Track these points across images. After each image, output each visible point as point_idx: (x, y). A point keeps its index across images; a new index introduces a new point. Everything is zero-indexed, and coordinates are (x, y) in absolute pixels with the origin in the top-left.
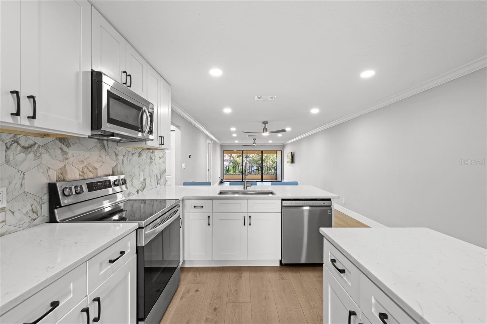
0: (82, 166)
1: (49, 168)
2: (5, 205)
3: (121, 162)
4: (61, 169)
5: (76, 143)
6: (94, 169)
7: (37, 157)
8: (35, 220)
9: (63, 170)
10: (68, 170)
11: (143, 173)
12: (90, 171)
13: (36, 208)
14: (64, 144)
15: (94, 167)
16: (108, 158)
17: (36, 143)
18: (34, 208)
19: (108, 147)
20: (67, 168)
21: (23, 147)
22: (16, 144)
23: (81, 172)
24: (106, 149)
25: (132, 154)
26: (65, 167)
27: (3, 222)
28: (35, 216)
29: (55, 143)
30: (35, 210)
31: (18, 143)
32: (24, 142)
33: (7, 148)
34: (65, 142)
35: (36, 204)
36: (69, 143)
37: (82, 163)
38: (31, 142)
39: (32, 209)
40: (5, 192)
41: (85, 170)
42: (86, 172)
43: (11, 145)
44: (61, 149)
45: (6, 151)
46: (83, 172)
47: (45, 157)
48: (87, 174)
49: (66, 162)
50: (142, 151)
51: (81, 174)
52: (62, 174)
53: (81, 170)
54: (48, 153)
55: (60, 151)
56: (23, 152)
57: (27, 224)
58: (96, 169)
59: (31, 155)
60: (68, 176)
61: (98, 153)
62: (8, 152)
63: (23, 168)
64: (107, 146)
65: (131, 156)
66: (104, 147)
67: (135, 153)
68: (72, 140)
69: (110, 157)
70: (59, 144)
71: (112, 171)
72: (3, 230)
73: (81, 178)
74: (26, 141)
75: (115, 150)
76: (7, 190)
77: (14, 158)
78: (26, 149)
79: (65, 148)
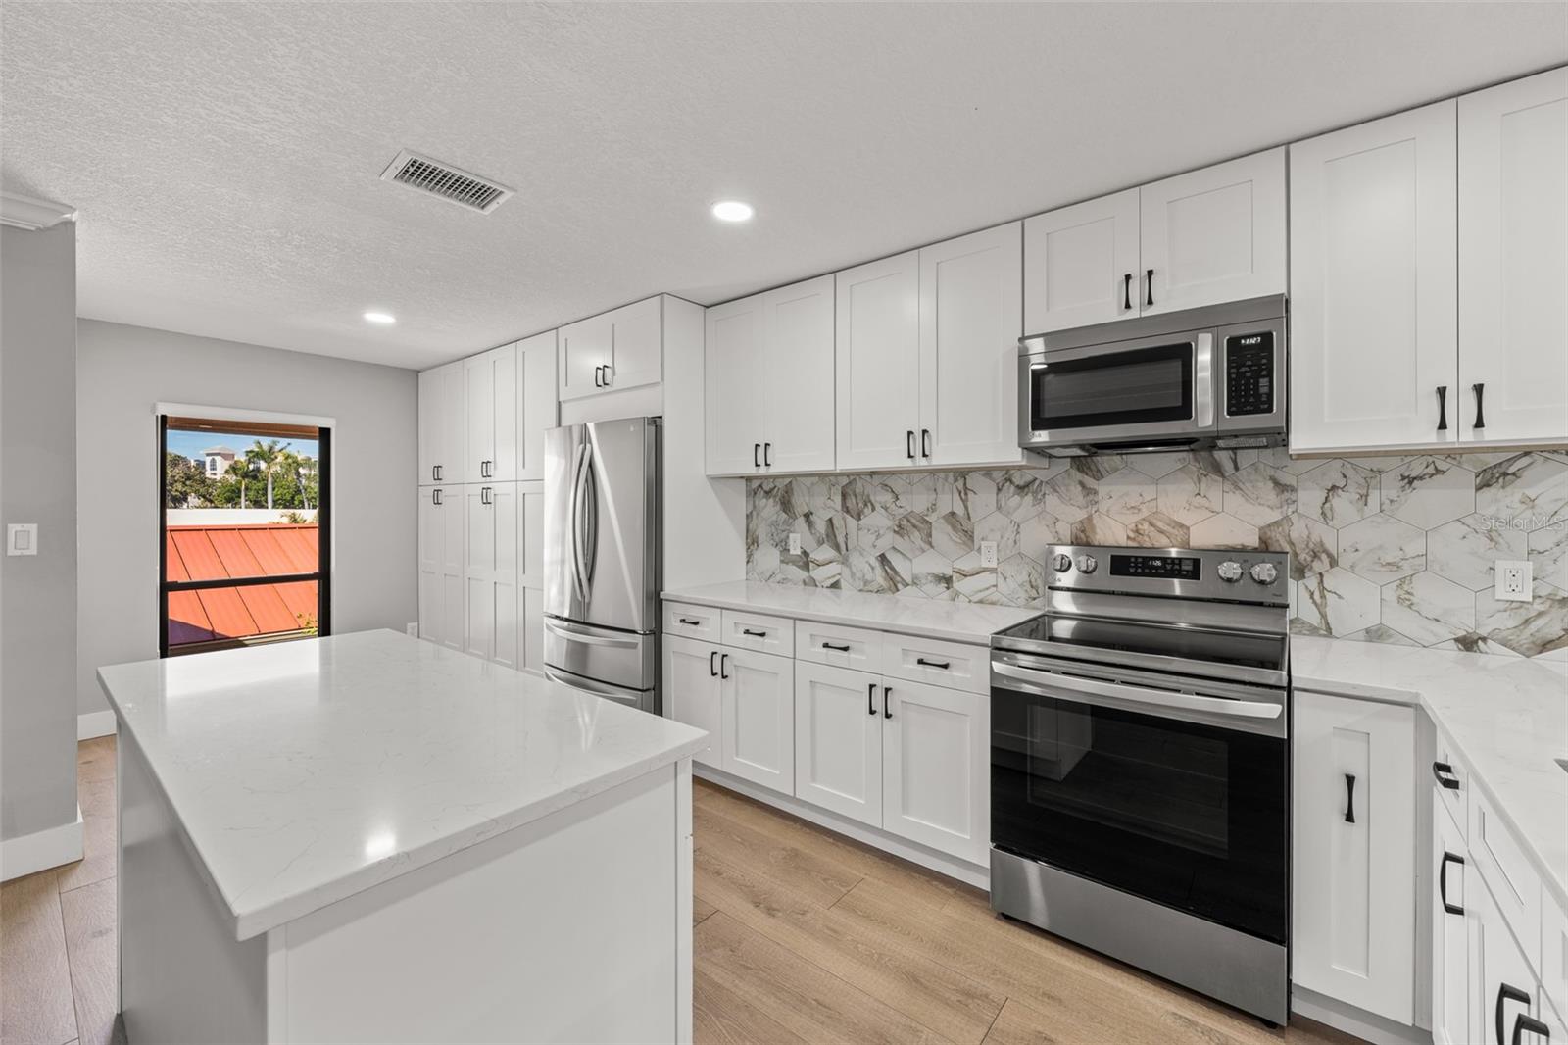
0: (1136, 518)
1: (1057, 520)
2: (995, 566)
3: (1316, 513)
4: (1081, 521)
5: (1117, 469)
6: (1174, 528)
7: (1039, 500)
8: (1034, 599)
9: (1085, 526)
10: (1097, 526)
11: (1531, 563)
12: (1162, 532)
13: (1036, 580)
14: (1087, 474)
15: (1176, 522)
16: (1234, 500)
17: (1035, 479)
18: (1033, 580)
19: (1236, 468)
20: (1095, 516)
21: (1018, 487)
22: (1008, 483)
23: (1132, 531)
24: (1227, 475)
25: (1403, 478)
26: (1090, 518)
27: (994, 586)
28: (1033, 593)
29: (1069, 475)
30: (1034, 584)
31: (1012, 482)
32: (1018, 480)
34: (1091, 470)
35: (1035, 575)
36: (1098, 471)
37: (1136, 511)
38: (1029, 478)
39: (1030, 582)
40: (995, 548)
41: (1145, 526)
42: (1146, 533)
43: (1003, 485)
44: (1082, 484)
45: (997, 494)
46: (1137, 531)
48: (1149, 538)
49: (1094, 509)
50: (1525, 461)
52: (1082, 532)
53: (1132, 527)
54: (1056, 494)
55: (1079, 488)
56: (1018, 494)
57: (1022, 601)
58: (1182, 526)
59: (1029, 498)
60: (1097, 537)
61: (1190, 487)
62: (1000, 495)
63: (1017, 516)
64: (1232, 465)
65: (1390, 488)
66: (1218, 469)
67: (1438, 471)
68: (1106, 465)
69: (1244, 495)
70: (1078, 476)
71: (1260, 538)
72: (994, 598)
73: (1131, 544)
74: (1022, 476)
75: (1273, 473)
76: (998, 546)
77: (1006, 503)
78: (1022, 489)
79: (1090, 482)
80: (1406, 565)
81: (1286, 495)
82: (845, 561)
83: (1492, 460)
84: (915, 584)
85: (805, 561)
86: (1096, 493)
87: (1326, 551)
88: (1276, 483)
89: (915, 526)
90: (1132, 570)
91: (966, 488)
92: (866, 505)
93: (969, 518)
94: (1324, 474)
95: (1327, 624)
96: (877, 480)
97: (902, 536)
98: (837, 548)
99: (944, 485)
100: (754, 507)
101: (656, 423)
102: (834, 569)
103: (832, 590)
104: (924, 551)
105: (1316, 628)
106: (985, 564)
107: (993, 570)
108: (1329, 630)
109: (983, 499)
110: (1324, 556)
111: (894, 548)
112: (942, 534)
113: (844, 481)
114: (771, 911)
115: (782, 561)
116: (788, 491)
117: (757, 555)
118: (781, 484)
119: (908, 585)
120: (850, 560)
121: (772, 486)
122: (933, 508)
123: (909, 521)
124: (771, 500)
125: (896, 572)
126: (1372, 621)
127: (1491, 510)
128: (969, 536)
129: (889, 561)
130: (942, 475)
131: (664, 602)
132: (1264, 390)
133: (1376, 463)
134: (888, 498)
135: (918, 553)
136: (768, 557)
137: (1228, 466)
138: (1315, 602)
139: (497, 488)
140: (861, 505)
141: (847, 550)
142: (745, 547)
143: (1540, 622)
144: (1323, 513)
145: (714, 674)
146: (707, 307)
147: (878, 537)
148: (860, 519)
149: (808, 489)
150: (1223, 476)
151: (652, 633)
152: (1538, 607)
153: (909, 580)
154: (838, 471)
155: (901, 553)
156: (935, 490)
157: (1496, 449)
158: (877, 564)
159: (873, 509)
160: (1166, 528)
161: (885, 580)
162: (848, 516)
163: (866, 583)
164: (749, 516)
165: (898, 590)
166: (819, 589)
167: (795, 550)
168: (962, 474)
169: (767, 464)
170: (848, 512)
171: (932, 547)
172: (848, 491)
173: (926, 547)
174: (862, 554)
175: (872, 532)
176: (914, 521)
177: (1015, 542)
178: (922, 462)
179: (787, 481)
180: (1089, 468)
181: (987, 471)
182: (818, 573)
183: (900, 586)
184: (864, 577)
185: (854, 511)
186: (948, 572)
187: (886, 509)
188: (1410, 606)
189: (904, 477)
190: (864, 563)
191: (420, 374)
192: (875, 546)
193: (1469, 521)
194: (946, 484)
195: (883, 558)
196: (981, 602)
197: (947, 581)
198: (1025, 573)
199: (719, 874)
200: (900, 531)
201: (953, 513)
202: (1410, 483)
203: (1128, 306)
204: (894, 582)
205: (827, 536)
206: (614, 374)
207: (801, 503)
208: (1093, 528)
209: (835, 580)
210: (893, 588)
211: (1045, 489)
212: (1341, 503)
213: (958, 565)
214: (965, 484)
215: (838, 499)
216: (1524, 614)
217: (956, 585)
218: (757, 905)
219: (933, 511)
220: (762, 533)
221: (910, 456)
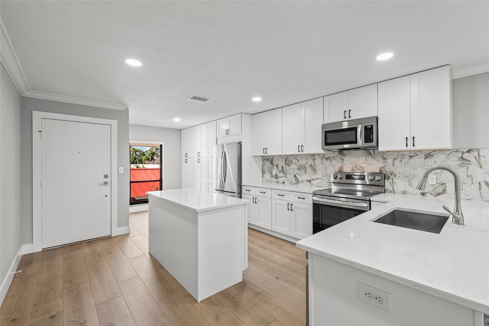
0: (353, 166)
1: (335, 166)
2: (321, 177)
3: (391, 164)
5: (348, 154)
7: (331, 161)
8: (330, 185)
9: (341, 168)
12: (358, 169)
15: (361, 167)
16: (374, 161)
17: (330, 157)
19: (374, 154)
20: (343, 165)
21: (326, 158)
24: (372, 155)
25: (410, 156)
26: (342, 166)
29: (338, 155)
31: (325, 157)
33: (322, 159)
36: (344, 154)
37: (353, 164)
38: (329, 156)
40: (321, 173)
41: (355, 168)
44: (340, 158)
46: (353, 169)
47: (334, 161)
50: (434, 153)
51: (352, 170)
53: (352, 168)
55: (340, 159)
57: (327, 186)
58: (363, 168)
59: (329, 161)
60: (344, 170)
61: (364, 158)
63: (326, 165)
64: (373, 153)
65: (407, 158)
66: (370, 154)
67: (417, 155)
68: (346, 153)
69: (376, 160)
70: (340, 156)
71: (380, 170)
72: (321, 185)
73: (352, 172)
74: (327, 156)
75: (382, 155)
76: (322, 172)
77: (323, 162)
78: (327, 159)
79: (342, 157)
80: (410, 176)
81: (385, 160)
82: (286, 177)
83: (428, 152)
84: (302, 182)
85: (276, 177)
86: (344, 160)
87: (393, 173)
88: (383, 157)
89: (302, 168)
90: (350, 178)
91: (314, 159)
92: (291, 163)
93: (315, 166)
94: (393, 155)
95: (394, 190)
96: (293, 157)
97: (299, 171)
98: (284, 173)
99: (309, 158)
100: (264, 163)
101: (240, 143)
102: (284, 178)
103: (283, 184)
104: (304, 174)
105: (391, 191)
106: (318, 177)
107: (321, 179)
108: (394, 191)
109: (318, 161)
110: (393, 174)
111: (297, 173)
112: (309, 170)
113: (286, 157)
114: (265, 249)
115: (271, 177)
116: (272, 159)
117: (265, 175)
118: (270, 158)
119: (301, 182)
120: (287, 176)
121: (268, 158)
122: (307, 163)
123: (301, 167)
124: (268, 162)
125: (298, 179)
126: (403, 189)
127: (427, 164)
128: (315, 170)
129: (296, 177)
130: (309, 155)
131: (242, 186)
132: (371, 138)
133: (404, 153)
134: (296, 161)
135: (303, 174)
136: (267, 176)
137: (372, 153)
138: (391, 185)
139: (201, 159)
140: (290, 163)
141: (286, 174)
142: (262, 173)
143: (438, 189)
144: (393, 164)
145: (254, 202)
146: (252, 115)
147: (294, 171)
148: (289, 166)
149: (277, 159)
150: (371, 156)
151: (239, 193)
152: (438, 186)
153: (301, 181)
154: (283, 155)
155: (299, 175)
156: (307, 159)
157: (428, 150)
158: (293, 177)
159: (293, 164)
160: (359, 168)
161: (295, 181)
162: (287, 166)
163: (291, 182)
164: (263, 166)
165: (298, 184)
166: (280, 184)
167: (274, 174)
168: (313, 155)
169: (266, 153)
170: (287, 164)
171: (306, 173)
172: (287, 159)
173: (305, 173)
174: (290, 175)
175: (292, 169)
176: (302, 166)
177: (326, 172)
178: (301, 153)
179: (272, 157)
180: (342, 154)
181: (319, 155)
182: (279, 180)
183: (299, 183)
184: (290, 180)
185: (288, 164)
186: (310, 179)
187: (296, 164)
188: (411, 186)
189: (300, 156)
190: (290, 177)
191: (182, 131)
192: (293, 173)
193: (423, 166)
194: (310, 158)
195: (295, 176)
196: (318, 186)
197: (310, 181)
198: (328, 179)
199: (254, 243)
200: (299, 169)
201: (311, 165)
202: (411, 157)
203: (345, 118)
204: (297, 182)
205: (282, 170)
206: (230, 131)
207: (275, 162)
208: (343, 168)
209: (283, 181)
210: (297, 183)
211: (332, 159)
212: (397, 162)
213: (312, 177)
214: (314, 158)
215: (284, 161)
216: (434, 187)
217: (312, 182)
218: (262, 248)
219: (307, 164)
220: (266, 170)
221: (299, 151)
